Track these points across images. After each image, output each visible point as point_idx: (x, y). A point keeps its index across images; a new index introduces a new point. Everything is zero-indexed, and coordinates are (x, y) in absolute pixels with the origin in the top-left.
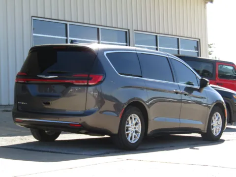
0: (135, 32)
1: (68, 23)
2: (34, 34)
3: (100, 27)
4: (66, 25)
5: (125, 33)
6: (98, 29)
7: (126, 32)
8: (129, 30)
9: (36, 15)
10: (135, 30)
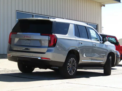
2: (17, 20)
4: (33, 15)
10: (66, 19)
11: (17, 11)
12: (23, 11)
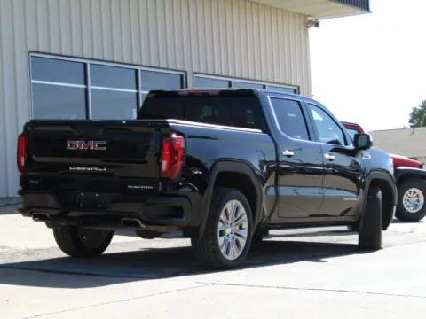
0: (196, 75)
1: (88, 62)
2: (33, 81)
3: (139, 68)
4: (85, 65)
5: (179, 77)
6: (137, 71)
7: (182, 76)
8: (186, 73)
9: (35, 50)
10: (195, 73)
11: (31, 51)
12: (53, 52)
